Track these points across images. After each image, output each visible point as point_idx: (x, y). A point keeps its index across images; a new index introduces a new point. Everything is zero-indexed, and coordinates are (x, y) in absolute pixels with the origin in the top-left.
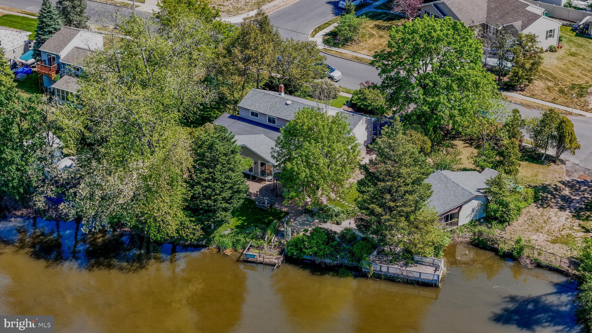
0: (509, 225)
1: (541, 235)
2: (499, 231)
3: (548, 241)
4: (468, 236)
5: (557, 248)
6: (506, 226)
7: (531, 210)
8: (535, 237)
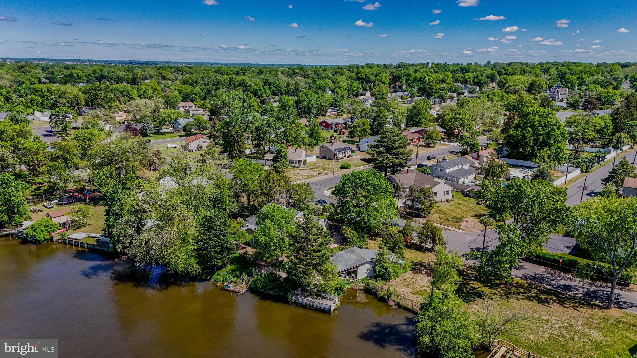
0: (389, 281)
1: (407, 289)
2: (382, 284)
3: (410, 293)
4: (362, 285)
5: (415, 297)
6: (387, 282)
7: (407, 275)
8: (403, 290)
